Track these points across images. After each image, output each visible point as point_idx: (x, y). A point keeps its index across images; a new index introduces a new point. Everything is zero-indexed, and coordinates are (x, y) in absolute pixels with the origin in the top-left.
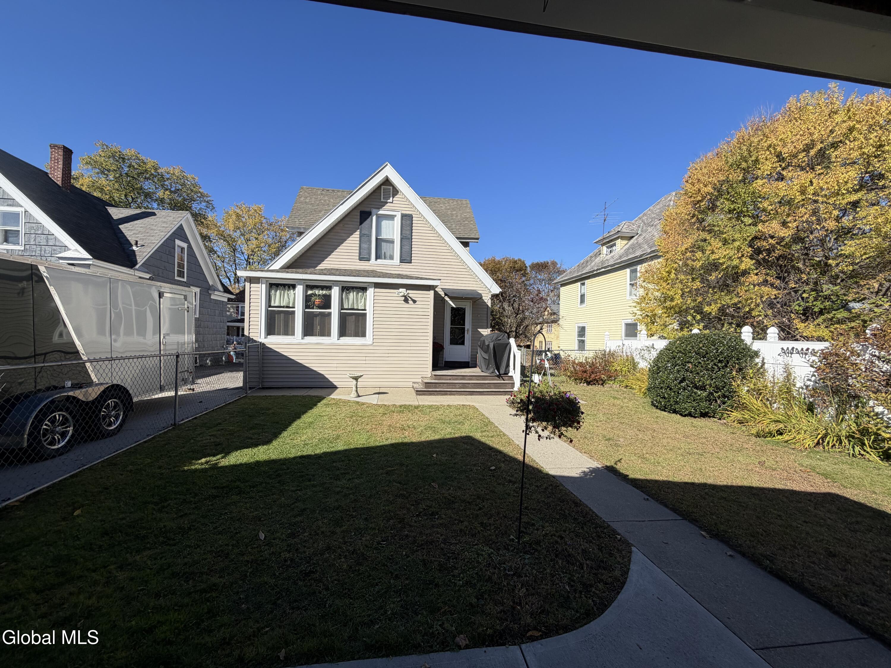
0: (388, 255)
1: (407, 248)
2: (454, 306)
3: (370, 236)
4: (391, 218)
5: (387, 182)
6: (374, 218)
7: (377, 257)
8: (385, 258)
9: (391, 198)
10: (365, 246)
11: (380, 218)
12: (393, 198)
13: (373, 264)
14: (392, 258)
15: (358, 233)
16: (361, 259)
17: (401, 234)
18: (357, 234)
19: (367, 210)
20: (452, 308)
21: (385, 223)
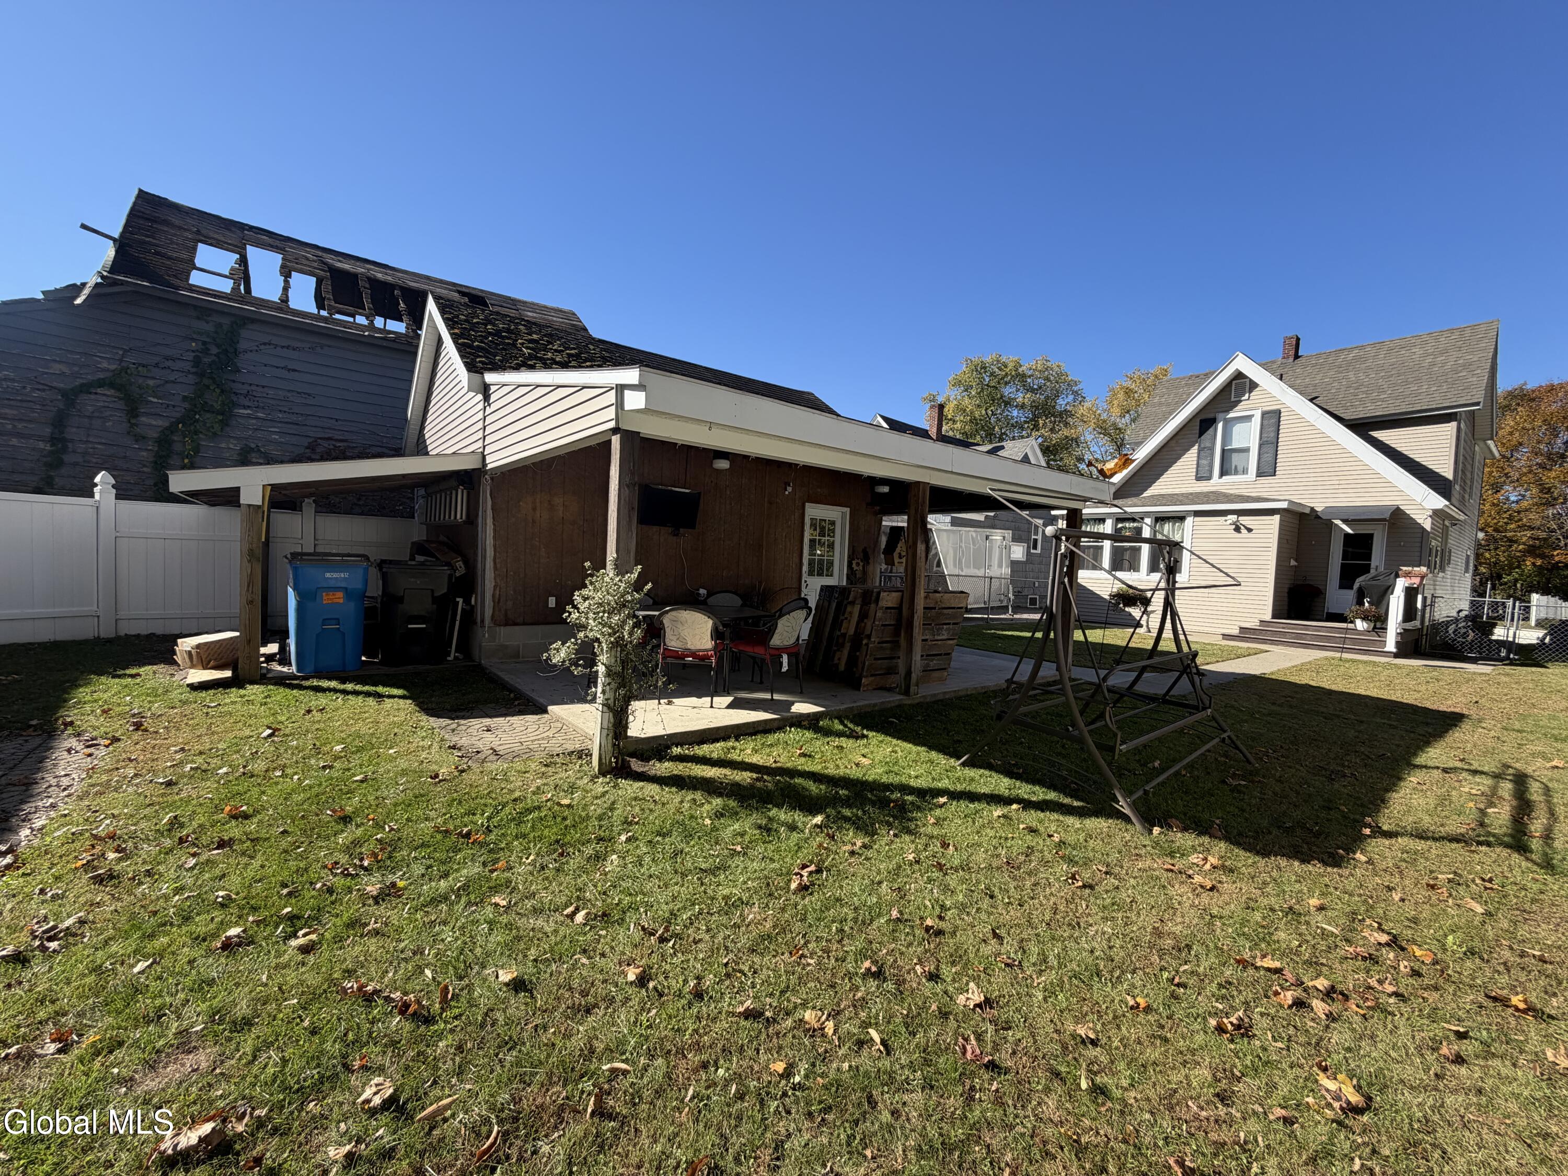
0: (1240, 468)
1: (1268, 457)
2: (1349, 531)
3: (1212, 449)
4: (1248, 418)
5: (1239, 375)
6: (1220, 426)
7: (1223, 473)
8: (1236, 473)
9: (1247, 396)
10: (1204, 462)
11: (1229, 423)
12: (1250, 392)
13: (1217, 483)
14: (1245, 471)
15: (1196, 447)
16: (1198, 479)
17: (1261, 438)
18: (1194, 450)
19: (1211, 416)
20: (1347, 535)
21: (1237, 429)
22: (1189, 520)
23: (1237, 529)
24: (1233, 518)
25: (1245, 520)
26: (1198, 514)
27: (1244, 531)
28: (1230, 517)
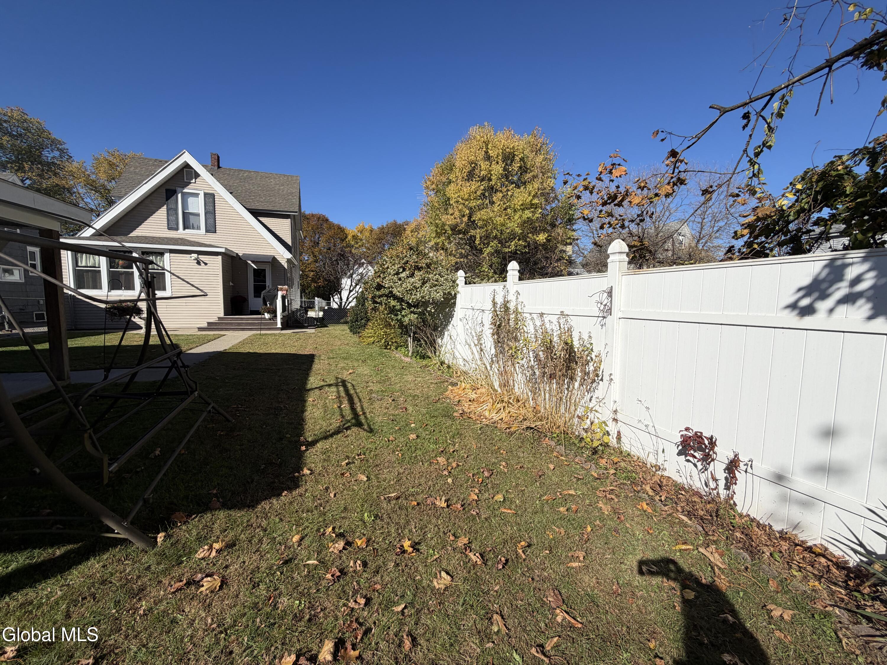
0: (195, 226)
1: (211, 221)
2: (256, 268)
3: (176, 210)
4: (196, 195)
5: (187, 166)
6: (180, 196)
7: (185, 228)
8: (193, 228)
9: (194, 180)
10: (172, 218)
11: (185, 196)
12: (196, 179)
13: (181, 233)
14: (199, 228)
15: (165, 207)
16: (169, 228)
17: (205, 209)
18: (164, 209)
19: (173, 188)
20: (254, 269)
21: (191, 200)
22: (167, 256)
23: (199, 263)
24: (195, 256)
25: (202, 258)
26: (172, 251)
27: (202, 264)
28: (193, 255)
